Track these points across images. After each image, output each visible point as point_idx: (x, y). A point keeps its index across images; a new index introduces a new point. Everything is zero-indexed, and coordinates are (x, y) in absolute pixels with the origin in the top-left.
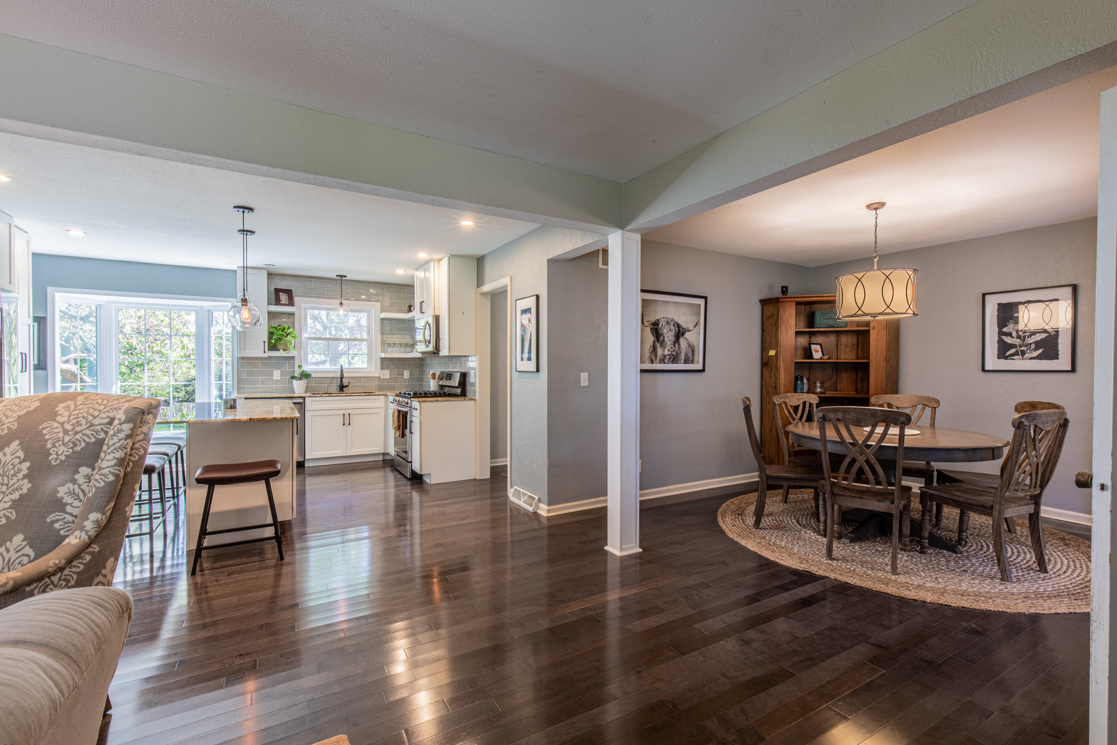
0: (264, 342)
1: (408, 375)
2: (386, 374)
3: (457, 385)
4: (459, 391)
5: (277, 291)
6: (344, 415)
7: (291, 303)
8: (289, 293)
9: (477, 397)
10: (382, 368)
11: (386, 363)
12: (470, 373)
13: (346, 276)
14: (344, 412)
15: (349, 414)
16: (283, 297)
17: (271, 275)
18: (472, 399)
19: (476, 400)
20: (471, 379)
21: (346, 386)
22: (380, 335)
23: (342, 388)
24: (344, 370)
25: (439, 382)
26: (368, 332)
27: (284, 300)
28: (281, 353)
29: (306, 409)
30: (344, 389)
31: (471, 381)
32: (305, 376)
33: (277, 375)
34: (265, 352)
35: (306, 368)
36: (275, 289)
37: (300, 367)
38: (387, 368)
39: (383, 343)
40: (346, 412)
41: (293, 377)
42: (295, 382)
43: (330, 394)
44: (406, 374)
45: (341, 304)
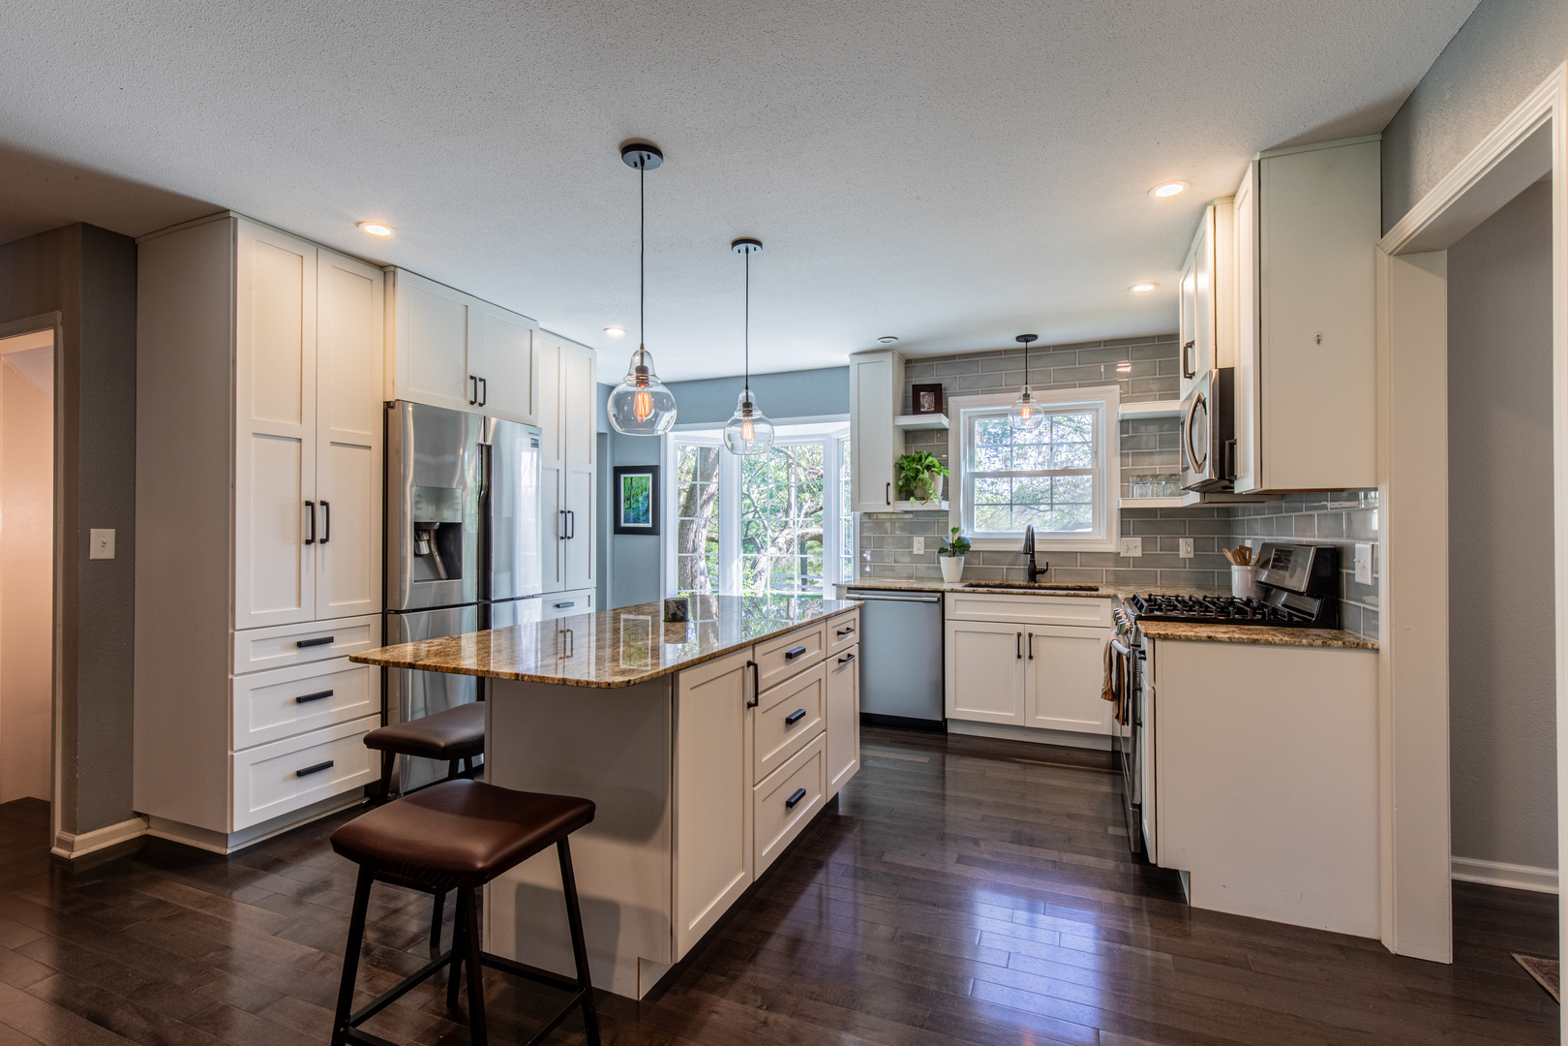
0: (888, 484)
1: (1191, 549)
2: (1134, 547)
3: (1303, 588)
4: (1314, 606)
5: (917, 389)
6: (1019, 635)
7: (940, 407)
8: (937, 390)
9: (1384, 640)
10: (1124, 533)
11: (1133, 520)
12: (1353, 550)
13: (1035, 337)
14: (1019, 628)
15: (1030, 635)
16: (927, 400)
17: (909, 363)
18: (1360, 646)
19: (1377, 650)
20: (1361, 572)
21: (1043, 572)
22: (1117, 460)
23: (1034, 573)
24: (1036, 537)
25: (1256, 573)
26: (1095, 453)
27: (926, 405)
28: (913, 505)
29: (946, 618)
30: (1038, 577)
31: (1358, 579)
32: (960, 548)
33: (919, 545)
34: (888, 503)
35: (966, 534)
36: (914, 386)
37: (955, 530)
38: (1135, 534)
39: (1125, 476)
40: (1026, 630)
41: (942, 551)
42: (944, 560)
43: (1006, 586)
44: (1185, 548)
45: (1026, 396)
